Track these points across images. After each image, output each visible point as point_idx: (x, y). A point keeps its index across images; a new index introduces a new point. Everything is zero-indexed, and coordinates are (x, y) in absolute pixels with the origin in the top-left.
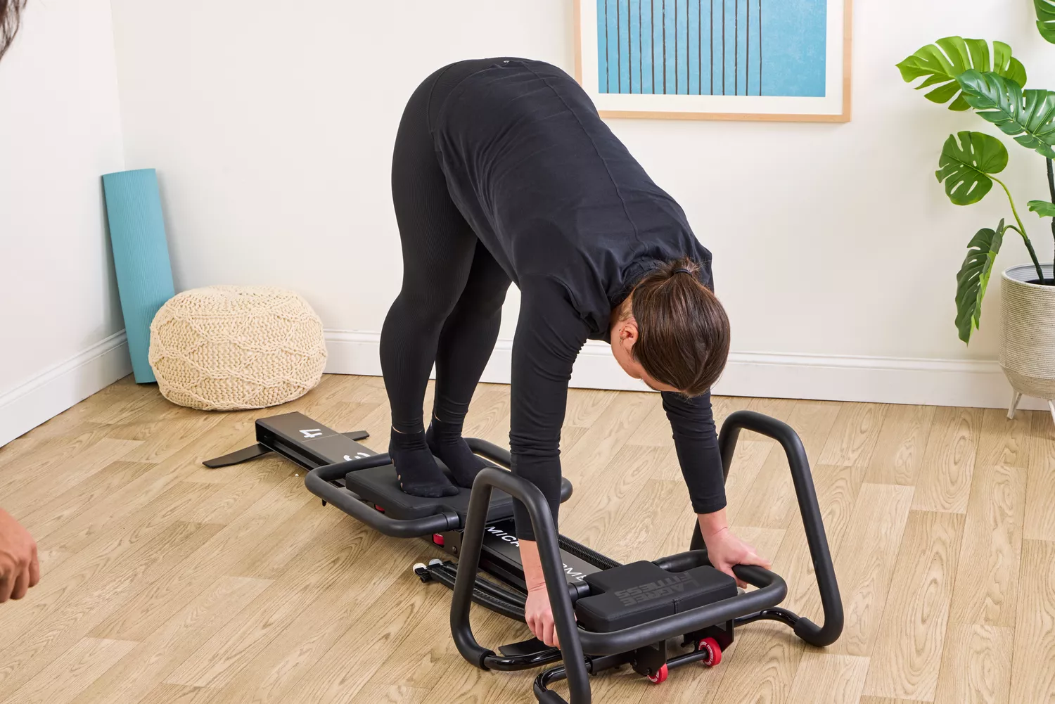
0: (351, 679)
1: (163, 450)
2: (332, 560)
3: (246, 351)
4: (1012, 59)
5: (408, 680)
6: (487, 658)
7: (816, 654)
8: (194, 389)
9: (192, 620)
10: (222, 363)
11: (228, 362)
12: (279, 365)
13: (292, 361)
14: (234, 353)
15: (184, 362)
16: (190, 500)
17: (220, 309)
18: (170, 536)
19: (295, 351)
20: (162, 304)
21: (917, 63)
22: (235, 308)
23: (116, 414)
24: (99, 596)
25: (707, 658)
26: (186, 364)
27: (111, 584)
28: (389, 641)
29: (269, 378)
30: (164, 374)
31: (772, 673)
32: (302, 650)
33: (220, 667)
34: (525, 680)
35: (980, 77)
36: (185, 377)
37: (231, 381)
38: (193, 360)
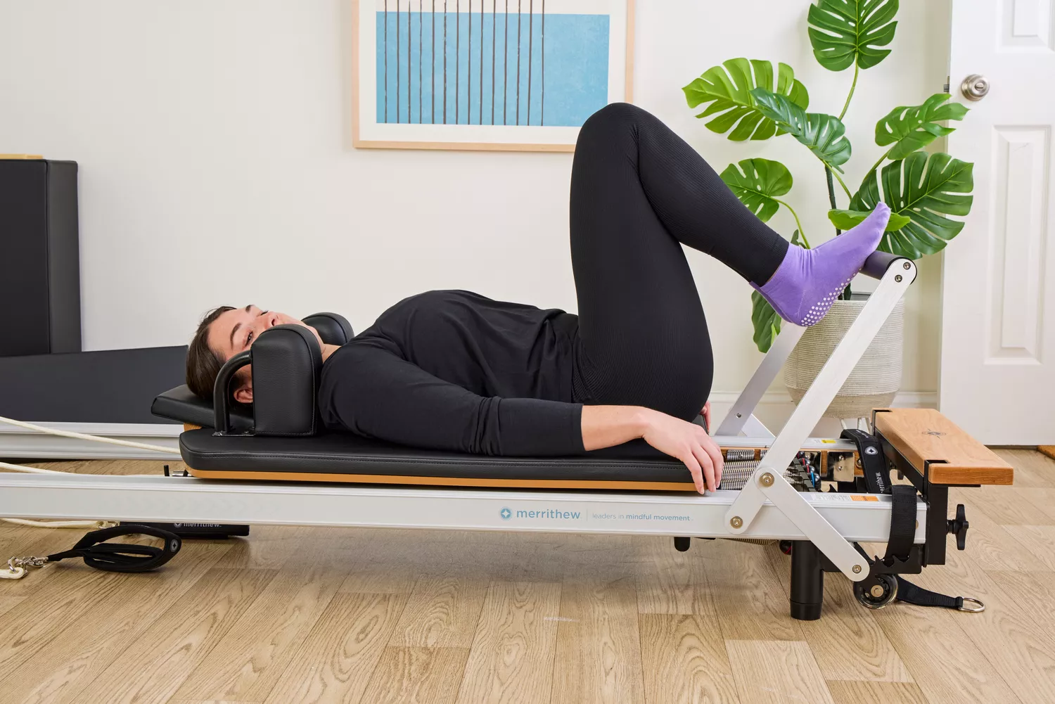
0: (145, 697)
4: (795, 81)
21: (703, 87)
28: (191, 652)
31: (700, 662)
32: (72, 667)
35: (770, 95)
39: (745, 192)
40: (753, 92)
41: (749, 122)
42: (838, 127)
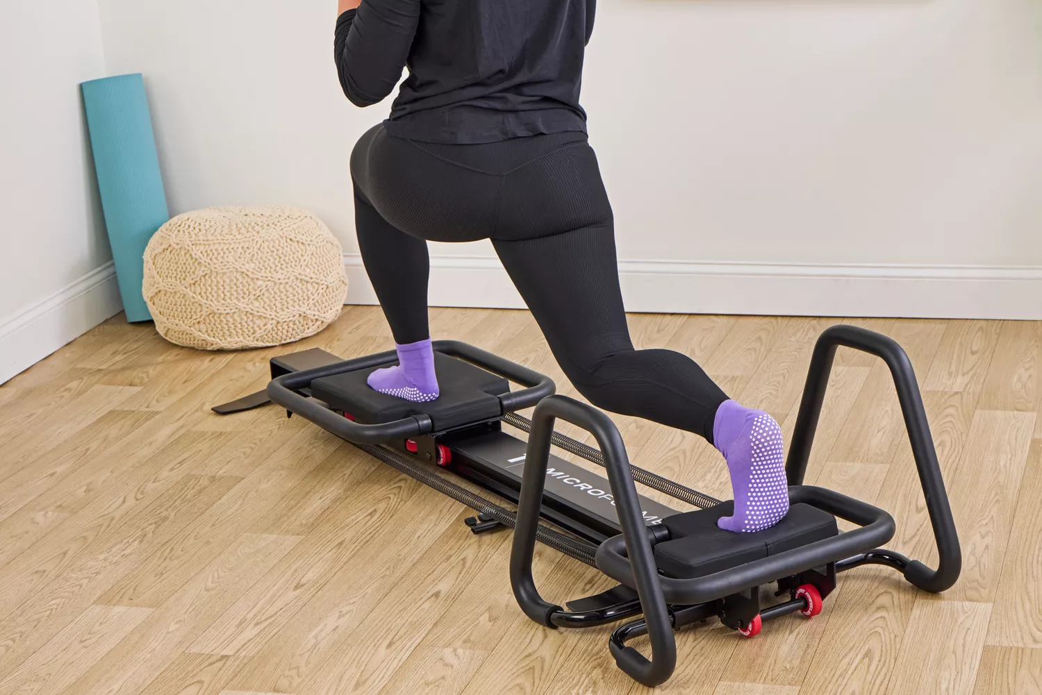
1: (164, 396)
2: (369, 512)
3: (255, 280)
5: (465, 642)
6: (554, 614)
7: (931, 601)
8: (197, 326)
9: (212, 583)
10: (228, 294)
11: (235, 293)
12: (294, 295)
13: (308, 291)
14: (241, 283)
15: (185, 295)
16: (200, 451)
17: (223, 233)
18: (180, 491)
19: (311, 278)
20: (156, 229)
22: (241, 231)
23: (107, 357)
24: (105, 560)
25: (806, 607)
26: (186, 298)
27: (119, 546)
28: (440, 599)
29: (283, 311)
30: (162, 310)
31: (881, 622)
32: (340, 612)
33: (249, 633)
34: (598, 638)
36: (185, 312)
37: (239, 316)
38: (195, 293)
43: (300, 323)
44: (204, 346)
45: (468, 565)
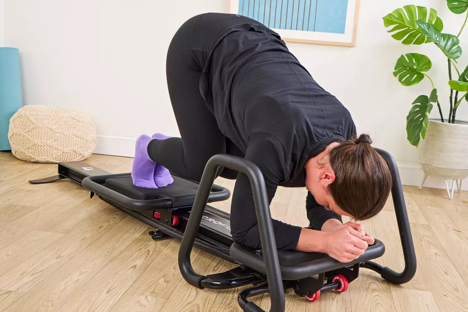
0: (113, 291)
1: (8, 176)
2: (99, 226)
3: (56, 133)
4: (437, 17)
5: (152, 293)
6: (203, 281)
7: (398, 289)
8: (28, 150)
9: (12, 252)
10: (43, 137)
11: (46, 137)
12: (72, 142)
13: (78, 141)
14: (49, 133)
15: (24, 136)
16: (20, 196)
17: (44, 111)
18: (5, 211)
19: (80, 136)
21: (392, 18)
25: (339, 287)
26: (25, 137)
28: (136, 269)
29: (66, 148)
30: (14, 142)
31: (379, 298)
32: (81, 272)
33: (26, 279)
35: (425, 23)
36: (24, 143)
37: (47, 147)
38: (28, 135)
39: (408, 68)
40: (417, 21)
41: (412, 36)
42: (456, 41)
43: (73, 154)
44: (30, 159)
45: (151, 253)
